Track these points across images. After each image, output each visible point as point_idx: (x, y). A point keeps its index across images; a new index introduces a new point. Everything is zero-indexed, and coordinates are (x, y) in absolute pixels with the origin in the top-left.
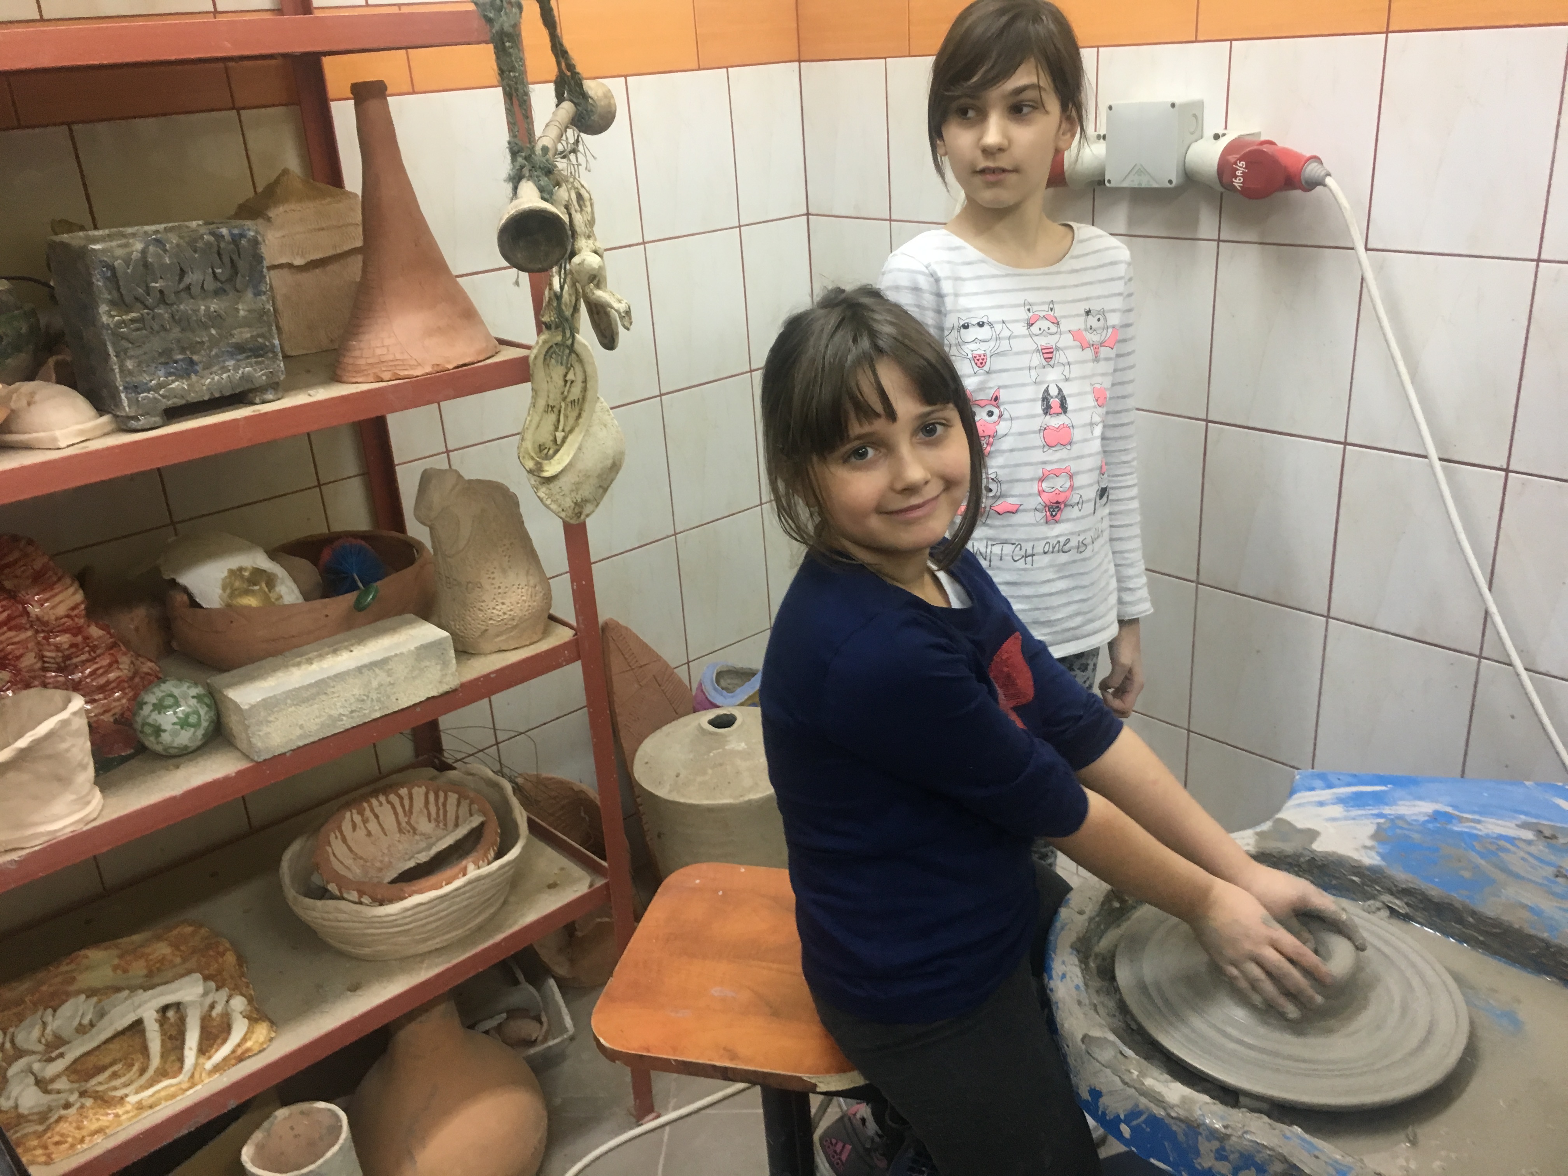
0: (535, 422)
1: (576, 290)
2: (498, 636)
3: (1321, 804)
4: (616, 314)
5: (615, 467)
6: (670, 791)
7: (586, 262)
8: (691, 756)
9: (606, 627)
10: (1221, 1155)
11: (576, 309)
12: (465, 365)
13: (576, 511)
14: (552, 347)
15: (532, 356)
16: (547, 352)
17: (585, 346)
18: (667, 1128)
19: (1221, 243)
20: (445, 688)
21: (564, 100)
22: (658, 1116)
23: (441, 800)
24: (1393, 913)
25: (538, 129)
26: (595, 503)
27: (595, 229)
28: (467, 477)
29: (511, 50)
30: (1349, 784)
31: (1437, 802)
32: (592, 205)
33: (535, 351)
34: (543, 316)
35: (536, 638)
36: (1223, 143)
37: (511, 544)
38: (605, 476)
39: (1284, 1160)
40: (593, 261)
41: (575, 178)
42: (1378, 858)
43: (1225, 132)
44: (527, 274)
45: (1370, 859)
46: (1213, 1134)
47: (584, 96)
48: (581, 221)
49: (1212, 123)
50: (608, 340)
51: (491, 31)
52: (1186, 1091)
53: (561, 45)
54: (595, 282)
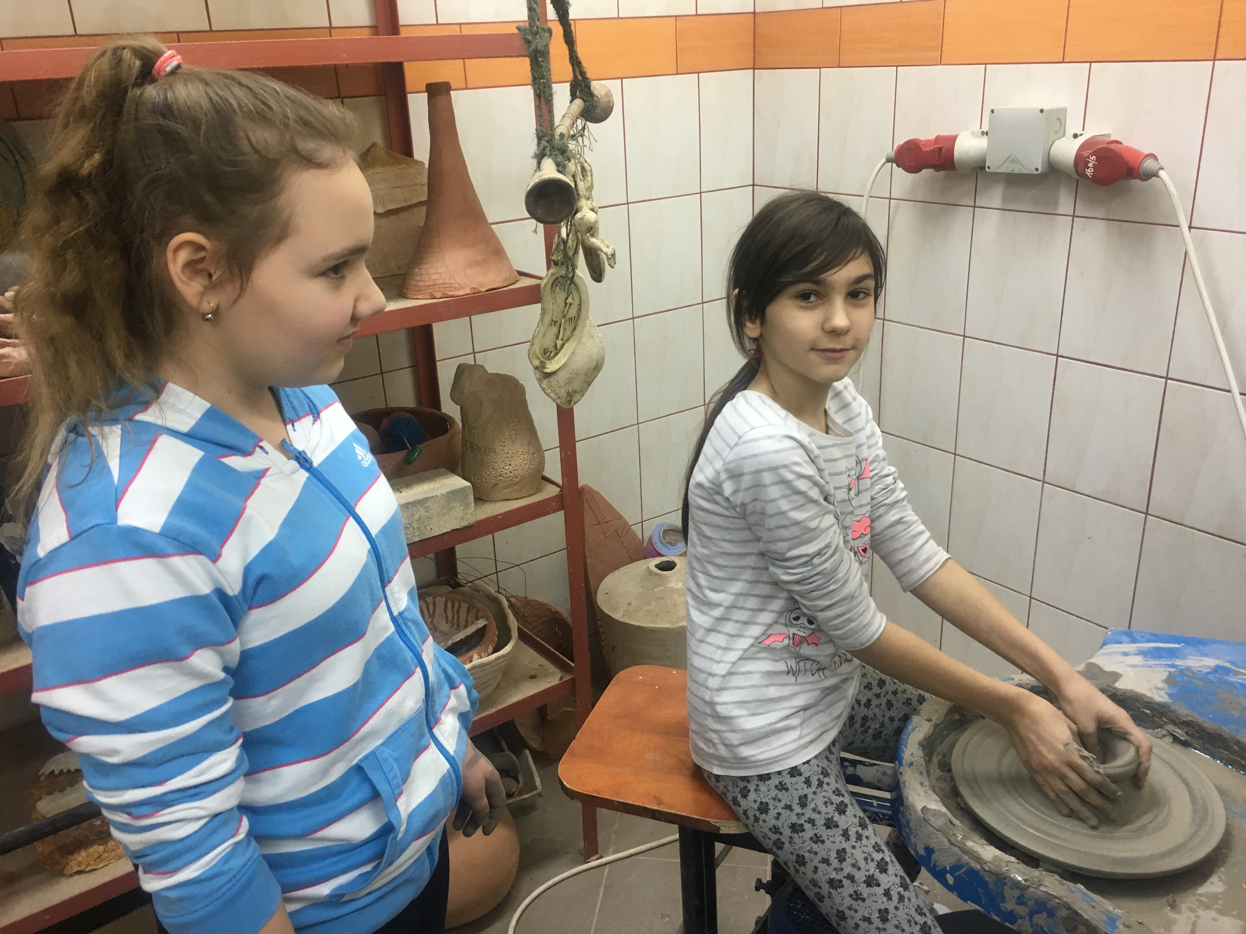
0: (542, 332)
1: (577, 237)
2: (505, 488)
3: (1126, 654)
4: (604, 256)
5: (597, 368)
6: (623, 616)
7: (586, 217)
8: (641, 590)
9: (582, 488)
10: (1021, 901)
11: (576, 252)
12: (492, 289)
13: (568, 399)
14: (558, 278)
15: (543, 285)
16: (554, 282)
17: (581, 278)
18: (608, 866)
19: (1076, 219)
20: (465, 523)
21: (576, 98)
22: (601, 857)
23: (456, 608)
24: (1176, 740)
25: (557, 120)
26: (581, 394)
27: (594, 193)
28: (490, 372)
29: (542, 64)
30: (1149, 641)
31: (1219, 658)
32: (591, 175)
33: (545, 281)
34: (552, 255)
35: (532, 492)
36: (1080, 141)
37: (519, 421)
38: (590, 375)
39: (1068, 907)
40: (590, 216)
41: (581, 155)
42: (1167, 697)
43: (1082, 132)
44: (542, 225)
45: (1160, 697)
46: (1016, 884)
47: (591, 94)
48: (583, 186)
49: (1073, 125)
50: (597, 275)
51: (528, 49)
52: (998, 852)
53: (577, 57)
54: (591, 232)
